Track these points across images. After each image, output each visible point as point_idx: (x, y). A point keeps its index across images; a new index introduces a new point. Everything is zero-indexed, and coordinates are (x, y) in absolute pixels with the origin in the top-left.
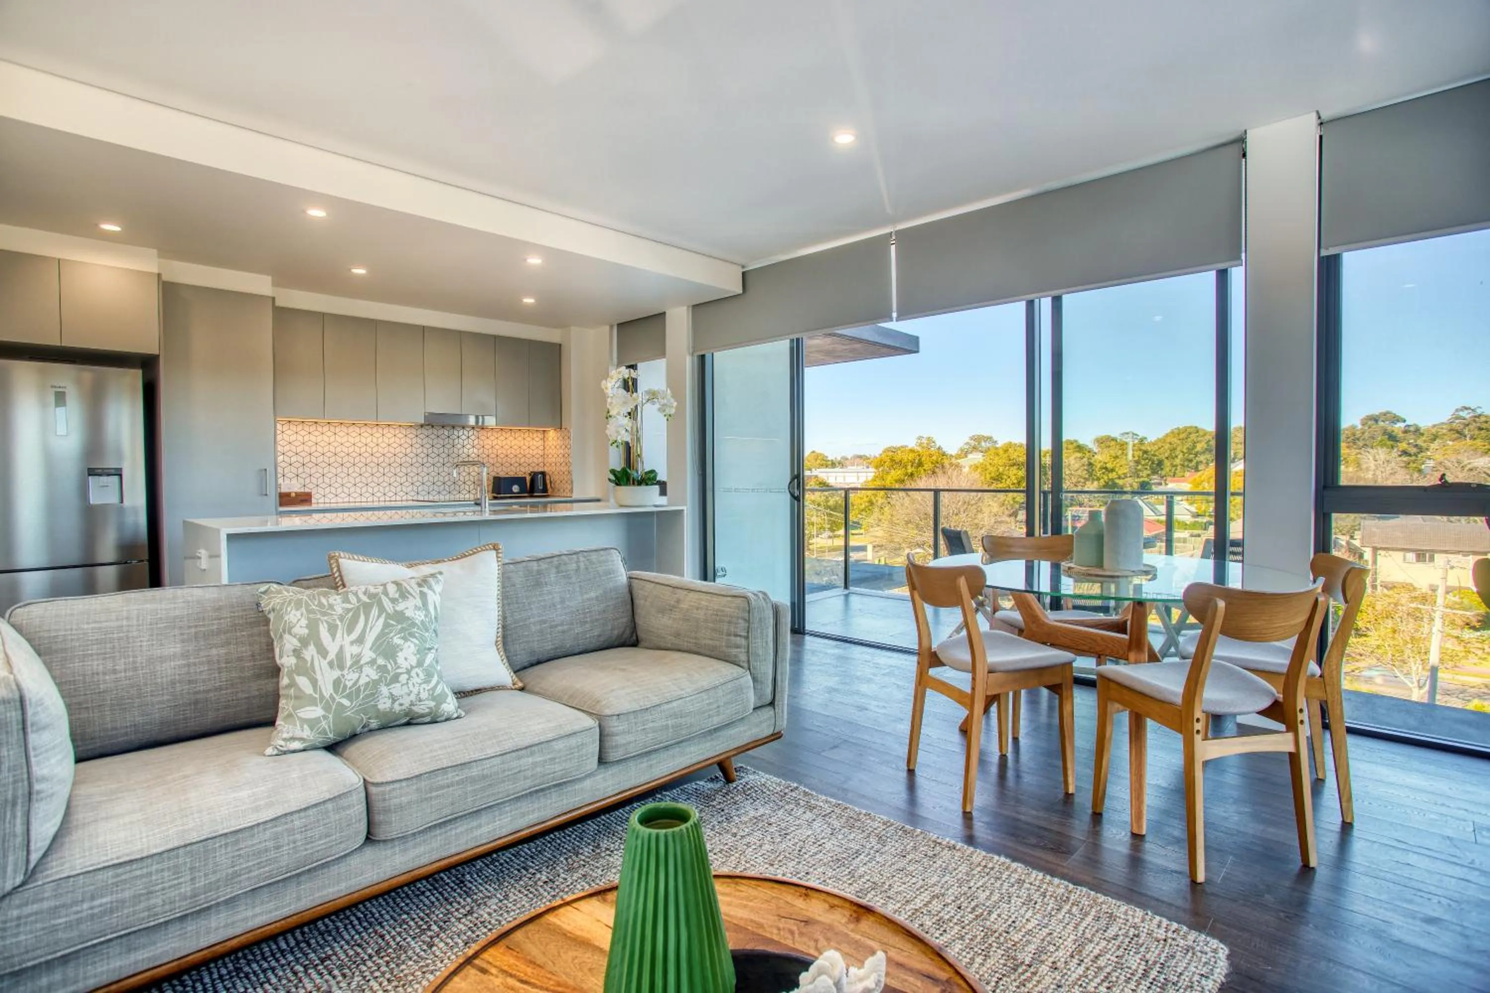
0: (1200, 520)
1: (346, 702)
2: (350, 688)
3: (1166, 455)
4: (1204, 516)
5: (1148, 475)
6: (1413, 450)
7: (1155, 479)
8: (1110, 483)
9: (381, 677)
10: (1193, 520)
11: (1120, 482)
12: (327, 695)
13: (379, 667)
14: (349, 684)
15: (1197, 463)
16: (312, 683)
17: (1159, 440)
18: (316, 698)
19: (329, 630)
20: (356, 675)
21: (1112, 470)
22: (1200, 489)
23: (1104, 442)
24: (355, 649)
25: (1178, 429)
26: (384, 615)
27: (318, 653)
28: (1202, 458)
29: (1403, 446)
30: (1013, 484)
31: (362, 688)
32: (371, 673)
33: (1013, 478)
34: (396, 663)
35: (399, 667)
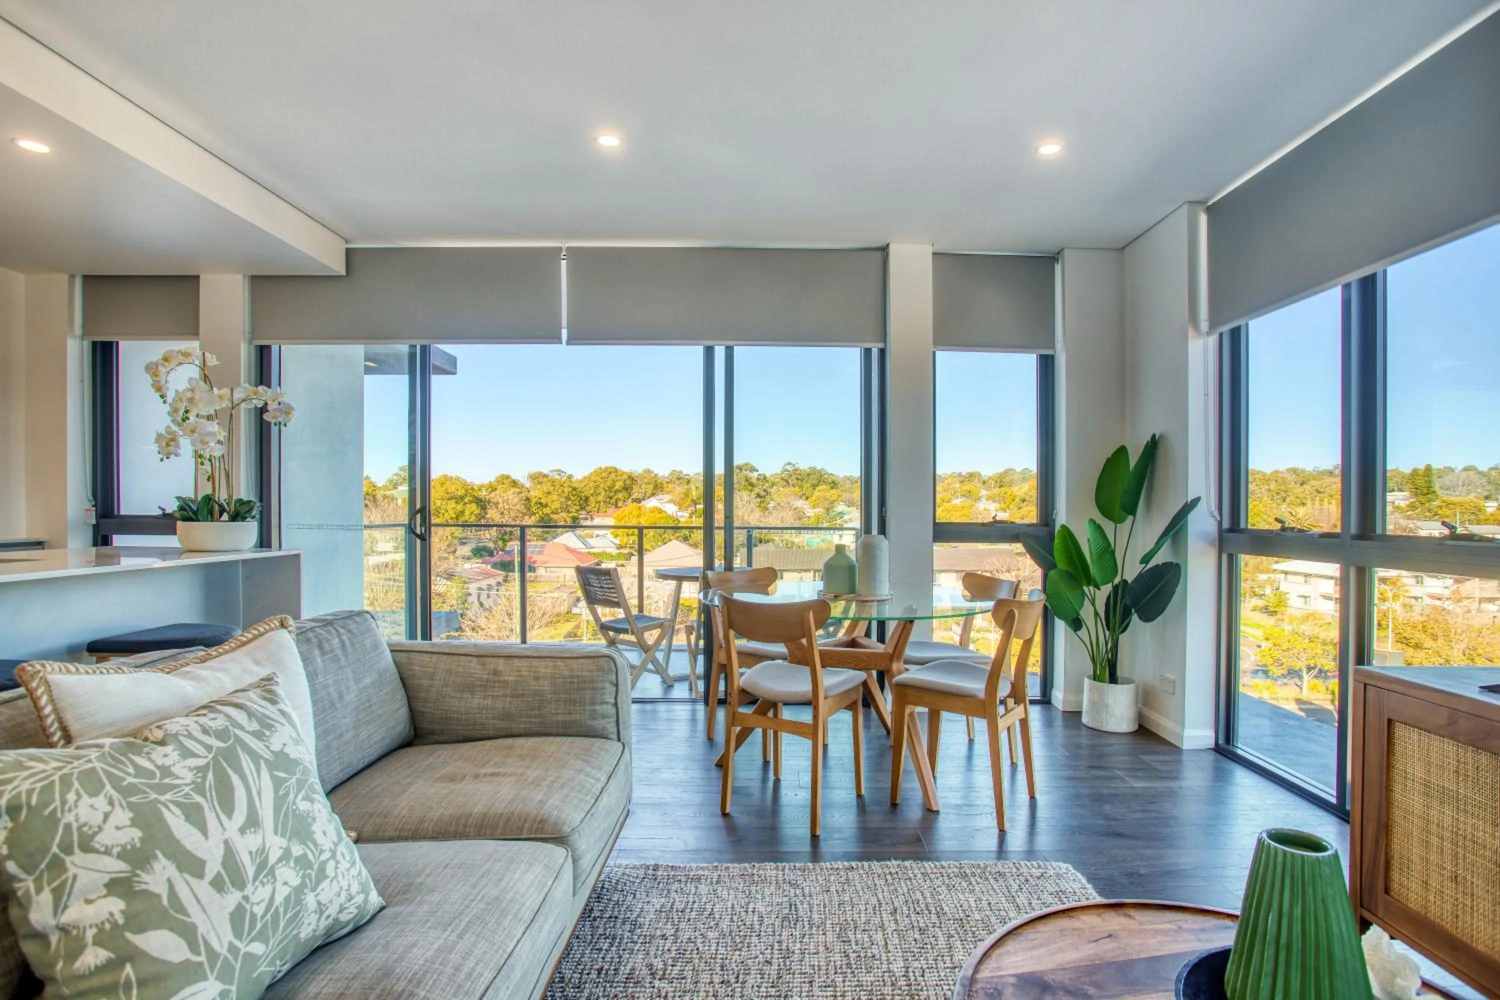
0: (622, 551)
1: (257, 948)
2: (263, 917)
3: (592, 492)
4: (626, 547)
5: (577, 511)
6: (763, 493)
7: (583, 514)
8: (546, 518)
9: (304, 877)
10: (618, 551)
11: (555, 517)
12: (222, 950)
13: (298, 860)
14: (259, 910)
15: (616, 500)
16: (182, 935)
17: (585, 478)
18: (200, 964)
19: (188, 819)
20: (269, 888)
21: (546, 506)
22: (622, 524)
23: (537, 478)
24: (252, 841)
25: (601, 468)
26: (263, 765)
27: (181, 869)
28: (620, 496)
29: (757, 490)
30: (452, 518)
31: (281, 910)
32: (289, 876)
33: (451, 512)
34: (316, 845)
35: (322, 852)
